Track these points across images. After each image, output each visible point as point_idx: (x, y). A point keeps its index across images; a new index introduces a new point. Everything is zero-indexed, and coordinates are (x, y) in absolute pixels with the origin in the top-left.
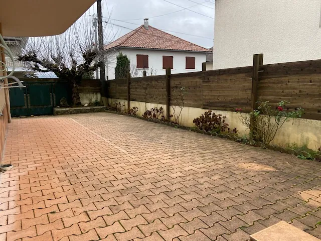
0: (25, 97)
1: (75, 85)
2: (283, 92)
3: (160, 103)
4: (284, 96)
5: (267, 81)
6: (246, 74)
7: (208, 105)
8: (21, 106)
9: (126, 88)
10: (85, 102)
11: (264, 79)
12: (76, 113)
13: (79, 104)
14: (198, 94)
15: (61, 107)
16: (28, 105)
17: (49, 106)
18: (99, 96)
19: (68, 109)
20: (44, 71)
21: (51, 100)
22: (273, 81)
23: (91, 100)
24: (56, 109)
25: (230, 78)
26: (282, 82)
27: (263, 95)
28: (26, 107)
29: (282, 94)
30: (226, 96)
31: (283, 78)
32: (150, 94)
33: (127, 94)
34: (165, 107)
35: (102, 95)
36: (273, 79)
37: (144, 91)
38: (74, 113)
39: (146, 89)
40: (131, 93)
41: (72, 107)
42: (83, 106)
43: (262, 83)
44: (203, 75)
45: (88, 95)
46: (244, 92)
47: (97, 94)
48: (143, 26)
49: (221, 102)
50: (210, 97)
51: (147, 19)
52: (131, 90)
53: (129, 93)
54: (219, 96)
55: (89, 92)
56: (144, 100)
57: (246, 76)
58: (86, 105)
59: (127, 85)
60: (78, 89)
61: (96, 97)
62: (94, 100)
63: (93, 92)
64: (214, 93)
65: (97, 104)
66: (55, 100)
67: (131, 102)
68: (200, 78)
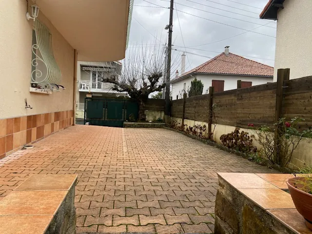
0: (104, 111)
1: (141, 103)
2: (305, 109)
3: (205, 121)
4: (306, 113)
5: (291, 98)
6: (273, 90)
7: (240, 124)
8: (100, 119)
9: (182, 107)
10: (150, 118)
11: (288, 95)
12: (140, 127)
13: (144, 120)
14: (233, 111)
15: (129, 121)
16: (105, 118)
17: (121, 120)
18: (163, 114)
19: (133, 123)
20: (121, 91)
21: (123, 115)
22: (296, 97)
23: (155, 117)
24: (125, 123)
25: (259, 95)
26: (304, 98)
27: (288, 113)
28: (103, 119)
29: (305, 111)
30: (256, 114)
31: (305, 94)
32: (198, 113)
33: (182, 113)
34: (207, 125)
35: (165, 114)
36: (297, 95)
37: (193, 109)
38: (138, 127)
39: (195, 107)
40: (185, 111)
41: (137, 122)
42: (148, 122)
43: (286, 100)
44: (238, 92)
45: (153, 113)
46: (271, 110)
47: (161, 112)
48: (224, 53)
49: (252, 121)
50: (242, 115)
51: (228, 47)
52: (186, 109)
53: (184, 112)
54: (250, 113)
55: (154, 110)
56: (194, 118)
57: (273, 93)
58: (150, 121)
59: (183, 104)
60: (144, 107)
61: (160, 115)
62: (157, 118)
63: (158, 111)
64: (246, 111)
65: (160, 121)
66: (126, 115)
67: (185, 120)
68: (235, 96)
